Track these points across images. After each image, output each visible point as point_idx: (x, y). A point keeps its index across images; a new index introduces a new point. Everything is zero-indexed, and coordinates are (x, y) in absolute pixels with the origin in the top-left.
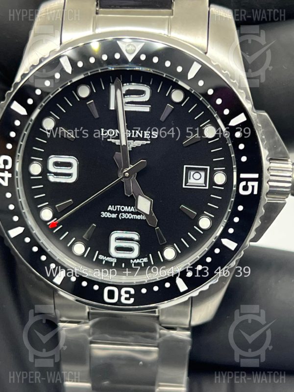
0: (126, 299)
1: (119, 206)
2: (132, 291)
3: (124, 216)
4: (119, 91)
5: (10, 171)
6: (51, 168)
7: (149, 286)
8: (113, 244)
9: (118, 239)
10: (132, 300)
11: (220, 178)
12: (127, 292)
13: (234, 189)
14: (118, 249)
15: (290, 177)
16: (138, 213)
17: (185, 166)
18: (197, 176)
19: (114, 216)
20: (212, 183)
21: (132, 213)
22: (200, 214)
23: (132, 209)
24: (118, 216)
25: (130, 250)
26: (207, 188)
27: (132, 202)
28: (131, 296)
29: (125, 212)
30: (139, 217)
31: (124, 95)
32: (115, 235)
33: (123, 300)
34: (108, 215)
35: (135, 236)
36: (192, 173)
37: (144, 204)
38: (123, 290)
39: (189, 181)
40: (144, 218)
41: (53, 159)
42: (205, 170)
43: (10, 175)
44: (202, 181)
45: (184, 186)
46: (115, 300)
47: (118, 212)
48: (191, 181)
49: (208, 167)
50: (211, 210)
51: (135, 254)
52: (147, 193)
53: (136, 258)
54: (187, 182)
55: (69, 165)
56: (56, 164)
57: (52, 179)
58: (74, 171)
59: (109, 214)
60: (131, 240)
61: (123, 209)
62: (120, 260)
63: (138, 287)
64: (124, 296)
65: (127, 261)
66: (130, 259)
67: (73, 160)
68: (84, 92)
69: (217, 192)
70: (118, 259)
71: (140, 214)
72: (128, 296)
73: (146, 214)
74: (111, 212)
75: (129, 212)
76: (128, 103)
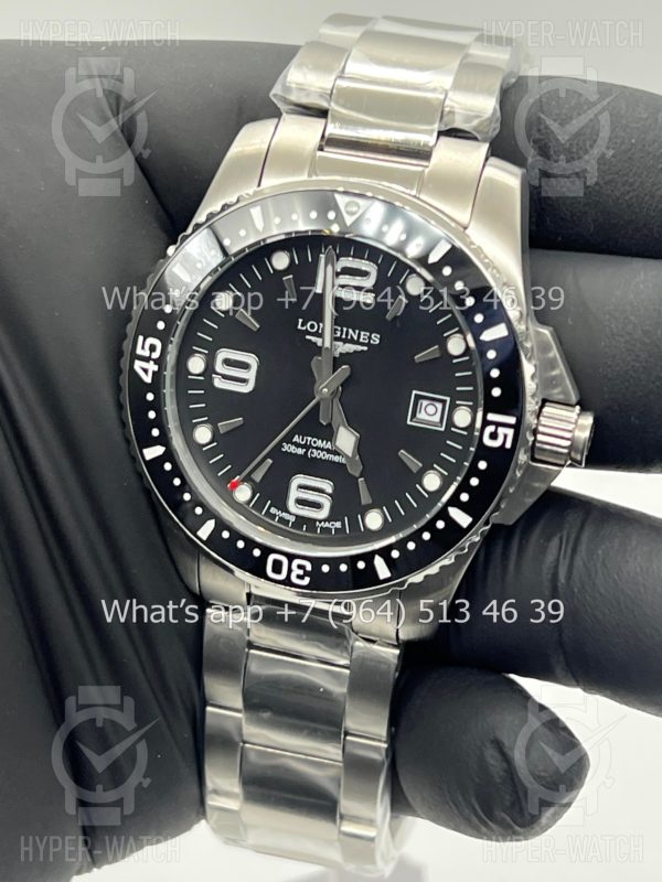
0: (299, 577)
1: (309, 438)
2: (309, 567)
3: (315, 453)
4: (330, 268)
5: (156, 361)
6: (219, 367)
7: (334, 562)
8: (294, 494)
9: (301, 487)
10: (307, 581)
11: (462, 417)
12: (300, 567)
13: (477, 434)
14: (300, 502)
15: (570, 431)
16: (336, 453)
17: (414, 392)
18: (431, 409)
19: (300, 451)
20: (450, 423)
21: (328, 451)
22: (427, 467)
23: (329, 446)
24: (306, 453)
25: (318, 506)
26: (443, 429)
27: (329, 433)
28: (306, 573)
29: (317, 448)
30: (336, 459)
31: (338, 274)
32: (299, 480)
33: (294, 579)
34: (293, 449)
35: (328, 486)
36: (425, 403)
37: (346, 440)
38: (296, 562)
39: (418, 416)
40: (344, 461)
41: (223, 354)
42: (444, 402)
43: (156, 368)
44: (436, 418)
45: (409, 422)
46: (283, 576)
47: (307, 447)
48: (421, 415)
49: (448, 399)
50: (444, 464)
51: (324, 513)
52: (352, 423)
53: (325, 521)
54: (414, 415)
55: (245, 366)
56: (227, 362)
57: (218, 383)
58: (251, 375)
59: (293, 447)
60: (321, 491)
61: (315, 442)
62: (301, 520)
63: (317, 562)
64: (296, 572)
65: (311, 522)
66: (315, 520)
67: (252, 359)
68: (281, 261)
69: (456, 438)
70: (297, 516)
71: (339, 455)
72: (301, 572)
73: (347, 456)
74: (297, 445)
75: (323, 450)
76: (343, 286)
